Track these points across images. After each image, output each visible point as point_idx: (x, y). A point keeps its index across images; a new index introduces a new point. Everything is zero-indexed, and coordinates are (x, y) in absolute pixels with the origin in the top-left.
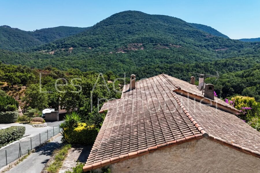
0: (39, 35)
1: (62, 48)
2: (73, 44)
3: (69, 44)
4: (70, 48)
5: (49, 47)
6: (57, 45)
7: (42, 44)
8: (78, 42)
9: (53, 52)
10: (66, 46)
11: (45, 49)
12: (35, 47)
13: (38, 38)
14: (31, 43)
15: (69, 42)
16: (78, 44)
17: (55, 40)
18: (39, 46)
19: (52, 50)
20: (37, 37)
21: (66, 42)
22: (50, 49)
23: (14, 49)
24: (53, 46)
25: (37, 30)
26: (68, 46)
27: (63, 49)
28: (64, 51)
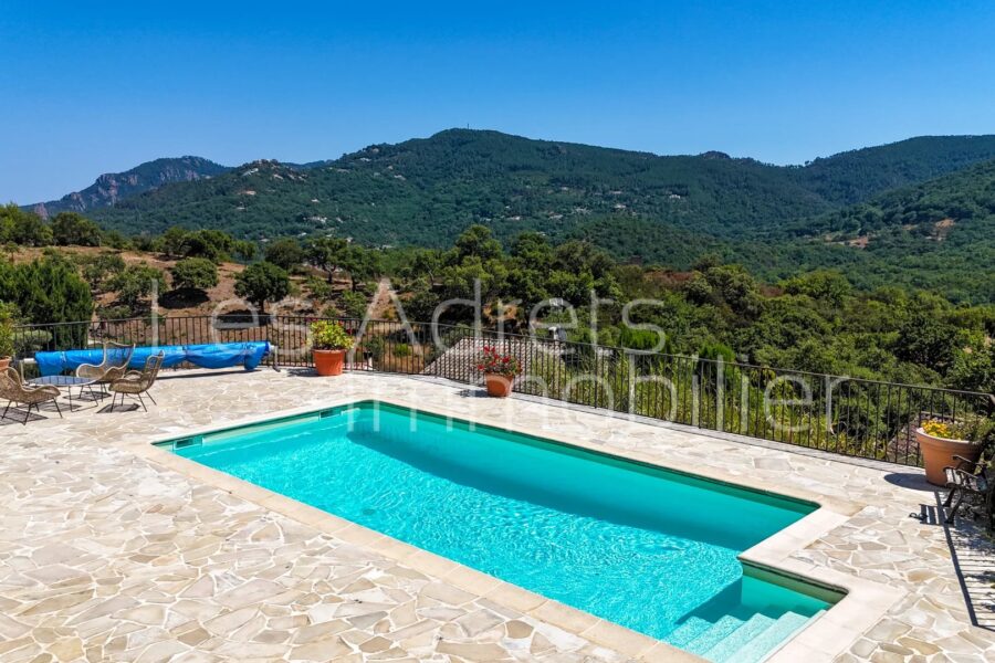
0: (822, 178)
1: (906, 221)
2: (956, 204)
3: (936, 207)
4: (938, 224)
5: (854, 221)
6: (888, 210)
7: (830, 209)
8: (981, 195)
9: (864, 241)
10: (924, 216)
11: (837, 230)
12: (802, 223)
13: (820, 191)
14: (789, 208)
15: (937, 200)
16: (980, 203)
17: (882, 194)
18: (816, 219)
19: (862, 234)
20: (818, 184)
21: (926, 200)
22: (854, 227)
23: (727, 230)
24: (869, 217)
25: (818, 160)
26: (933, 212)
27: (909, 227)
28: (913, 233)
